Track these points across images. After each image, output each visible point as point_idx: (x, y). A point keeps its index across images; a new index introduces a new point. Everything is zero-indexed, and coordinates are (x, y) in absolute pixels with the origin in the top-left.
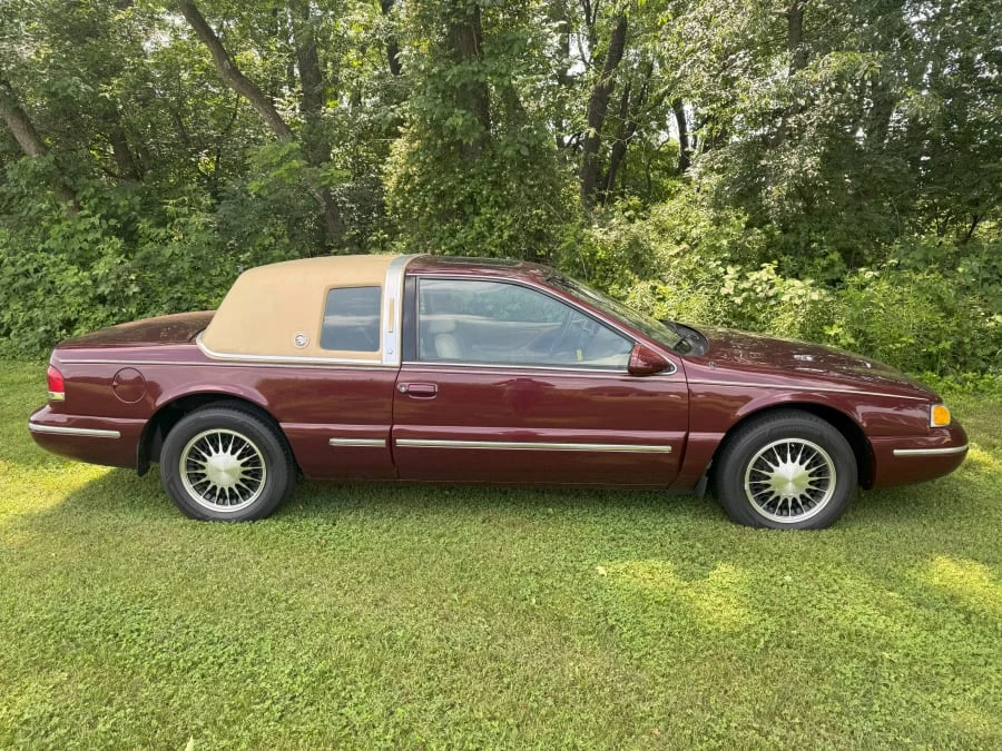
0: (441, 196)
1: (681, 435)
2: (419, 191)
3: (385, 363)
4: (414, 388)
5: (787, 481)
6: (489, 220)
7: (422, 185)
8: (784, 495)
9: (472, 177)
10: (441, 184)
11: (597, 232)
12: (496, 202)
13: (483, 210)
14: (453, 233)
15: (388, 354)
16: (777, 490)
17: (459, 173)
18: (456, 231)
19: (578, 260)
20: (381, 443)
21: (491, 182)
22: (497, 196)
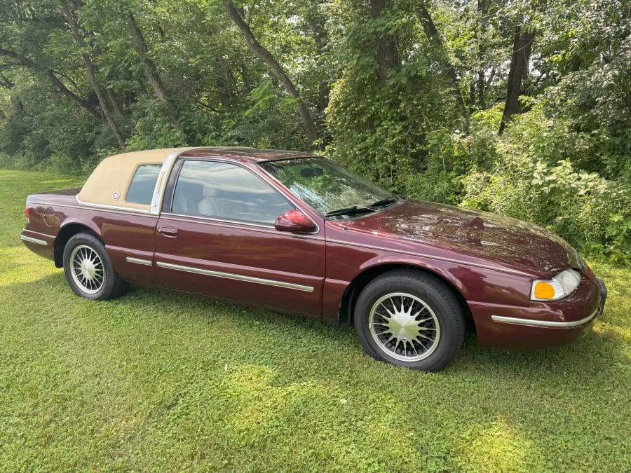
0: (356, 115)
1: (321, 278)
2: (343, 112)
3: (151, 213)
4: (164, 230)
5: (401, 327)
6: (387, 129)
7: (345, 108)
8: (399, 338)
9: (378, 100)
10: (357, 107)
11: (456, 137)
12: (393, 117)
13: (383, 123)
14: (364, 140)
15: (154, 208)
16: (393, 332)
17: (369, 98)
18: (366, 138)
19: (440, 157)
20: (149, 263)
21: (388, 103)
22: (393, 113)
